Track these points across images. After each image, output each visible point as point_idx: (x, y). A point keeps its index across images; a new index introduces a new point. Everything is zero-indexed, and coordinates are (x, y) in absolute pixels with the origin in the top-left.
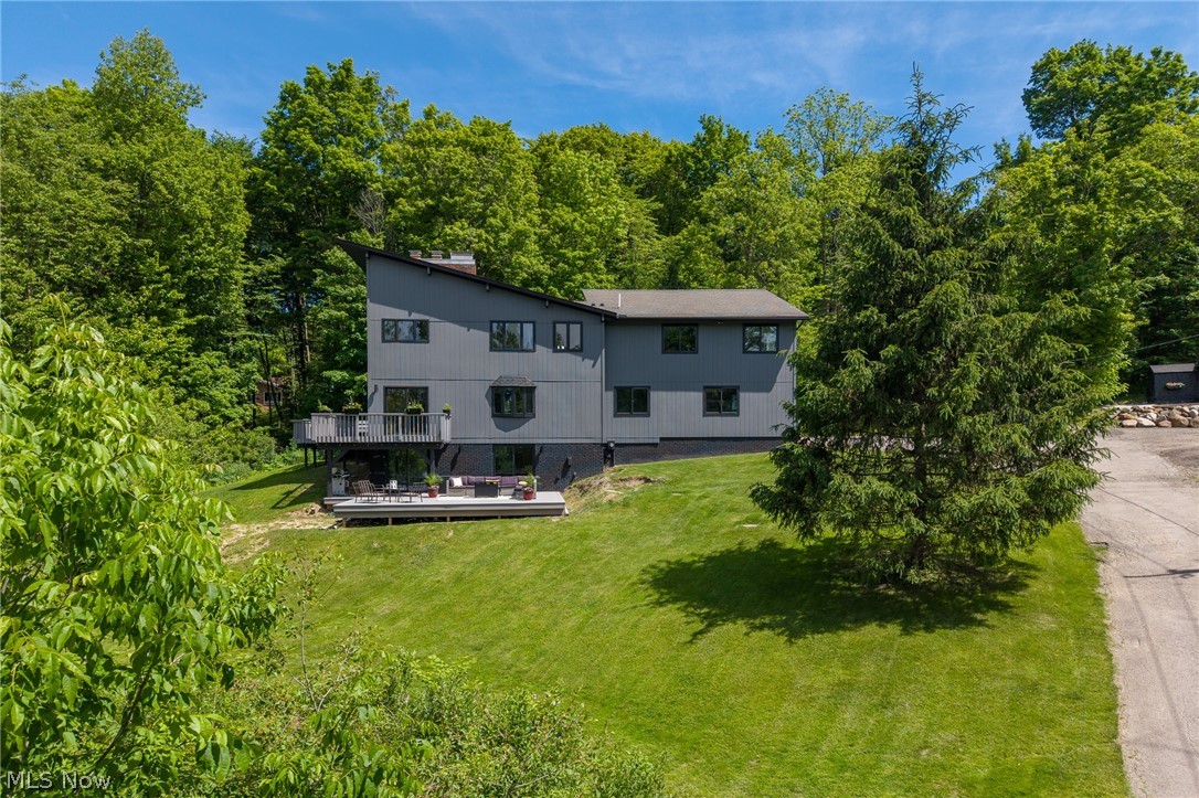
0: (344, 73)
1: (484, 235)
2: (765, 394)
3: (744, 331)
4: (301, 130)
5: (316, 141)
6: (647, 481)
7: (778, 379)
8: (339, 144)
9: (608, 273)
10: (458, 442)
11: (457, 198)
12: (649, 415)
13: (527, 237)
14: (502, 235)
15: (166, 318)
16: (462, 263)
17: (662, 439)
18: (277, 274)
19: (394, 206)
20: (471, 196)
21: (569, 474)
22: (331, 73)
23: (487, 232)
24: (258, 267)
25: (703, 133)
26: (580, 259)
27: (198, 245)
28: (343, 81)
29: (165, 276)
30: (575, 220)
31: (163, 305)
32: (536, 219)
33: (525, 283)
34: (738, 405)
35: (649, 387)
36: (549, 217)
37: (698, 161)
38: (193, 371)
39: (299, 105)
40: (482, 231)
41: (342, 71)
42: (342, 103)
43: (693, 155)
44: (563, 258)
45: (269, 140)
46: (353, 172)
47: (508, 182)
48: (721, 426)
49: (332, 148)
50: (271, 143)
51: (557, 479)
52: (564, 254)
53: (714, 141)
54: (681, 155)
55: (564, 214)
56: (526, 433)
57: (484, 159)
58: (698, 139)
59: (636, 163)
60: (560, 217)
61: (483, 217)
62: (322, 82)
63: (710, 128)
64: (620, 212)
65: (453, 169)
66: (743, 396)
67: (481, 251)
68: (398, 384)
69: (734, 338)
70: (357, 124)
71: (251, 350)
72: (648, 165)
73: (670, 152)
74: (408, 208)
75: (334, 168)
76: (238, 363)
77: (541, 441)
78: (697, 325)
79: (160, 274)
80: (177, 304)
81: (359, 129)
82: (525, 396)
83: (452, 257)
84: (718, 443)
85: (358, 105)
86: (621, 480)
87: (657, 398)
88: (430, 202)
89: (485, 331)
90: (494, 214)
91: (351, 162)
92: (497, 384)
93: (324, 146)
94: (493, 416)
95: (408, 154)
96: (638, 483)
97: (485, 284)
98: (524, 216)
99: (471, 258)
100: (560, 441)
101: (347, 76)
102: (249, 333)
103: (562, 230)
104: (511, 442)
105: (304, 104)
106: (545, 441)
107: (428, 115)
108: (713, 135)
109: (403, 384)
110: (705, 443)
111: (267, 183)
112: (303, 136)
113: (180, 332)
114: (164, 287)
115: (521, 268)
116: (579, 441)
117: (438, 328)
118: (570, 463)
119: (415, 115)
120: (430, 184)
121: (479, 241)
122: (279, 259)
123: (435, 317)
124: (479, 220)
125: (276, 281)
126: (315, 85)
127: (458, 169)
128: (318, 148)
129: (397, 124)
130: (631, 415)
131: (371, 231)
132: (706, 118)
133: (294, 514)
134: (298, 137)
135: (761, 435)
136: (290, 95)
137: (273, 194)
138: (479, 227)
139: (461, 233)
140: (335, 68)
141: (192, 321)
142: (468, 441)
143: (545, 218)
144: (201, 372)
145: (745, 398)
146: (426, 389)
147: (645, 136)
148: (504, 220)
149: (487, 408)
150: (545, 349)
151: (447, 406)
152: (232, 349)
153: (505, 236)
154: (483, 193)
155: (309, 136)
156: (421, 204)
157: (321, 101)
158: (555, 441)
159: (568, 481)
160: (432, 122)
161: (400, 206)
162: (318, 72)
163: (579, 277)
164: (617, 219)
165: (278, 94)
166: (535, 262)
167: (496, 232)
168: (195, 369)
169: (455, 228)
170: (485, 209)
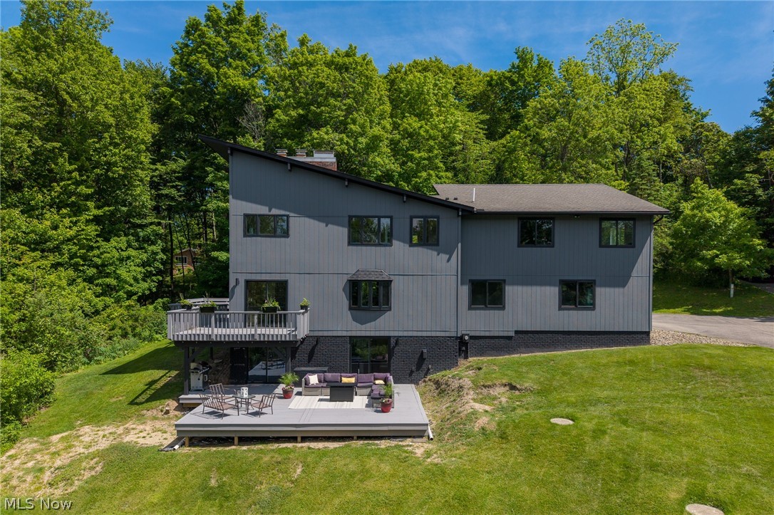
0: (236, 12)
1: (346, 139)
2: (621, 290)
3: (600, 225)
4: (200, 55)
5: (212, 66)
6: (513, 388)
7: (634, 273)
8: (230, 65)
9: (446, 171)
10: (316, 334)
11: (323, 108)
12: (503, 308)
13: (381, 141)
14: (360, 139)
15: (77, 210)
16: (323, 160)
17: (517, 332)
18: (179, 173)
19: (272, 116)
20: (335, 106)
21: (424, 367)
22: (226, 11)
23: (348, 136)
24: (164, 167)
25: (517, 62)
26: (424, 159)
27: (106, 147)
28: (235, 18)
29: (74, 174)
30: (421, 127)
31: (73, 199)
32: (389, 127)
33: (379, 179)
34: (593, 298)
35: (504, 281)
36: (399, 125)
37: (513, 83)
38: (102, 254)
39: (199, 35)
40: (344, 136)
41: (235, 9)
42: (234, 34)
43: (510, 79)
44: (411, 158)
45: (176, 64)
46: (239, 88)
47: (366, 96)
48: (576, 320)
49: (224, 69)
50: (177, 67)
51: (412, 372)
52: (412, 155)
53: (526, 67)
54: (500, 78)
55: (412, 123)
56: (382, 326)
57: (346, 75)
58: (513, 67)
59: (463, 87)
60: (410, 124)
61: (344, 123)
62: (220, 19)
63: (523, 58)
64: (457, 121)
65: (321, 83)
66: (600, 291)
67: (343, 153)
68: (258, 277)
69: (590, 232)
70: (245, 51)
71: (157, 235)
72: (474, 88)
73: (491, 77)
74: (283, 117)
75: (225, 86)
76: (146, 245)
77: (396, 334)
78: (553, 219)
79: (70, 172)
80: (88, 197)
81: (246, 55)
82: (381, 290)
83: (315, 155)
84: (573, 336)
85: (247, 36)
86: (485, 386)
87: (511, 291)
88: (301, 112)
89: (343, 226)
90: (354, 122)
91: (238, 80)
92: (355, 278)
93: (218, 68)
94: (350, 309)
95: (285, 73)
96: (503, 389)
97: (343, 179)
98: (379, 124)
99: (333, 156)
100: (415, 334)
101: (239, 14)
102: (156, 220)
103: (410, 135)
104: (368, 334)
105: (202, 36)
106: (401, 334)
107: (302, 43)
108: (526, 62)
109: (264, 277)
110: (560, 337)
111: (173, 99)
112: (201, 60)
113: (88, 221)
114: (73, 184)
115: (376, 167)
116: (434, 334)
117: (298, 224)
118: (425, 356)
119: (291, 45)
120: (301, 98)
121: (341, 144)
122: (181, 161)
123: (295, 213)
124: (341, 127)
125: (179, 179)
126: (213, 21)
127: (324, 84)
128: (213, 70)
129: (278, 51)
130: (486, 308)
131: (254, 137)
132: (521, 50)
133: (149, 413)
134: (198, 61)
135: (616, 329)
136: (193, 28)
137: (178, 108)
138: (341, 133)
139: (326, 137)
140: (229, 7)
141: (99, 212)
142: (326, 334)
143: (396, 126)
144: (109, 255)
145: (602, 293)
146: (286, 282)
147: (469, 67)
148: (363, 126)
149: (345, 302)
150: (402, 244)
151: (305, 301)
152: (141, 234)
153: (363, 140)
154: (345, 105)
155: (206, 61)
156: (293, 113)
157: (218, 33)
158: (410, 334)
159: (422, 374)
160: (305, 49)
161: (276, 116)
162: (216, 10)
163: (424, 174)
164: (455, 127)
165: (184, 28)
166: (387, 161)
167: (355, 136)
168: (105, 252)
169: (320, 132)
170: (346, 116)
